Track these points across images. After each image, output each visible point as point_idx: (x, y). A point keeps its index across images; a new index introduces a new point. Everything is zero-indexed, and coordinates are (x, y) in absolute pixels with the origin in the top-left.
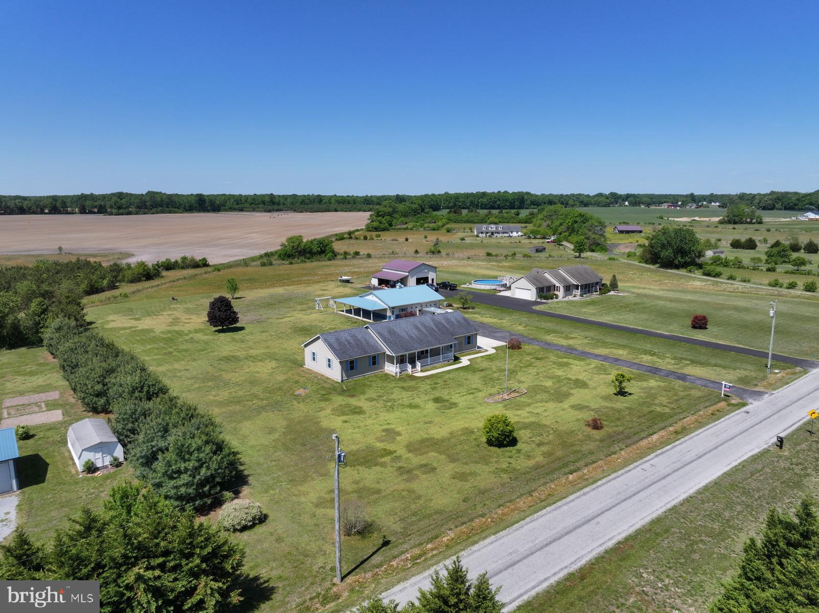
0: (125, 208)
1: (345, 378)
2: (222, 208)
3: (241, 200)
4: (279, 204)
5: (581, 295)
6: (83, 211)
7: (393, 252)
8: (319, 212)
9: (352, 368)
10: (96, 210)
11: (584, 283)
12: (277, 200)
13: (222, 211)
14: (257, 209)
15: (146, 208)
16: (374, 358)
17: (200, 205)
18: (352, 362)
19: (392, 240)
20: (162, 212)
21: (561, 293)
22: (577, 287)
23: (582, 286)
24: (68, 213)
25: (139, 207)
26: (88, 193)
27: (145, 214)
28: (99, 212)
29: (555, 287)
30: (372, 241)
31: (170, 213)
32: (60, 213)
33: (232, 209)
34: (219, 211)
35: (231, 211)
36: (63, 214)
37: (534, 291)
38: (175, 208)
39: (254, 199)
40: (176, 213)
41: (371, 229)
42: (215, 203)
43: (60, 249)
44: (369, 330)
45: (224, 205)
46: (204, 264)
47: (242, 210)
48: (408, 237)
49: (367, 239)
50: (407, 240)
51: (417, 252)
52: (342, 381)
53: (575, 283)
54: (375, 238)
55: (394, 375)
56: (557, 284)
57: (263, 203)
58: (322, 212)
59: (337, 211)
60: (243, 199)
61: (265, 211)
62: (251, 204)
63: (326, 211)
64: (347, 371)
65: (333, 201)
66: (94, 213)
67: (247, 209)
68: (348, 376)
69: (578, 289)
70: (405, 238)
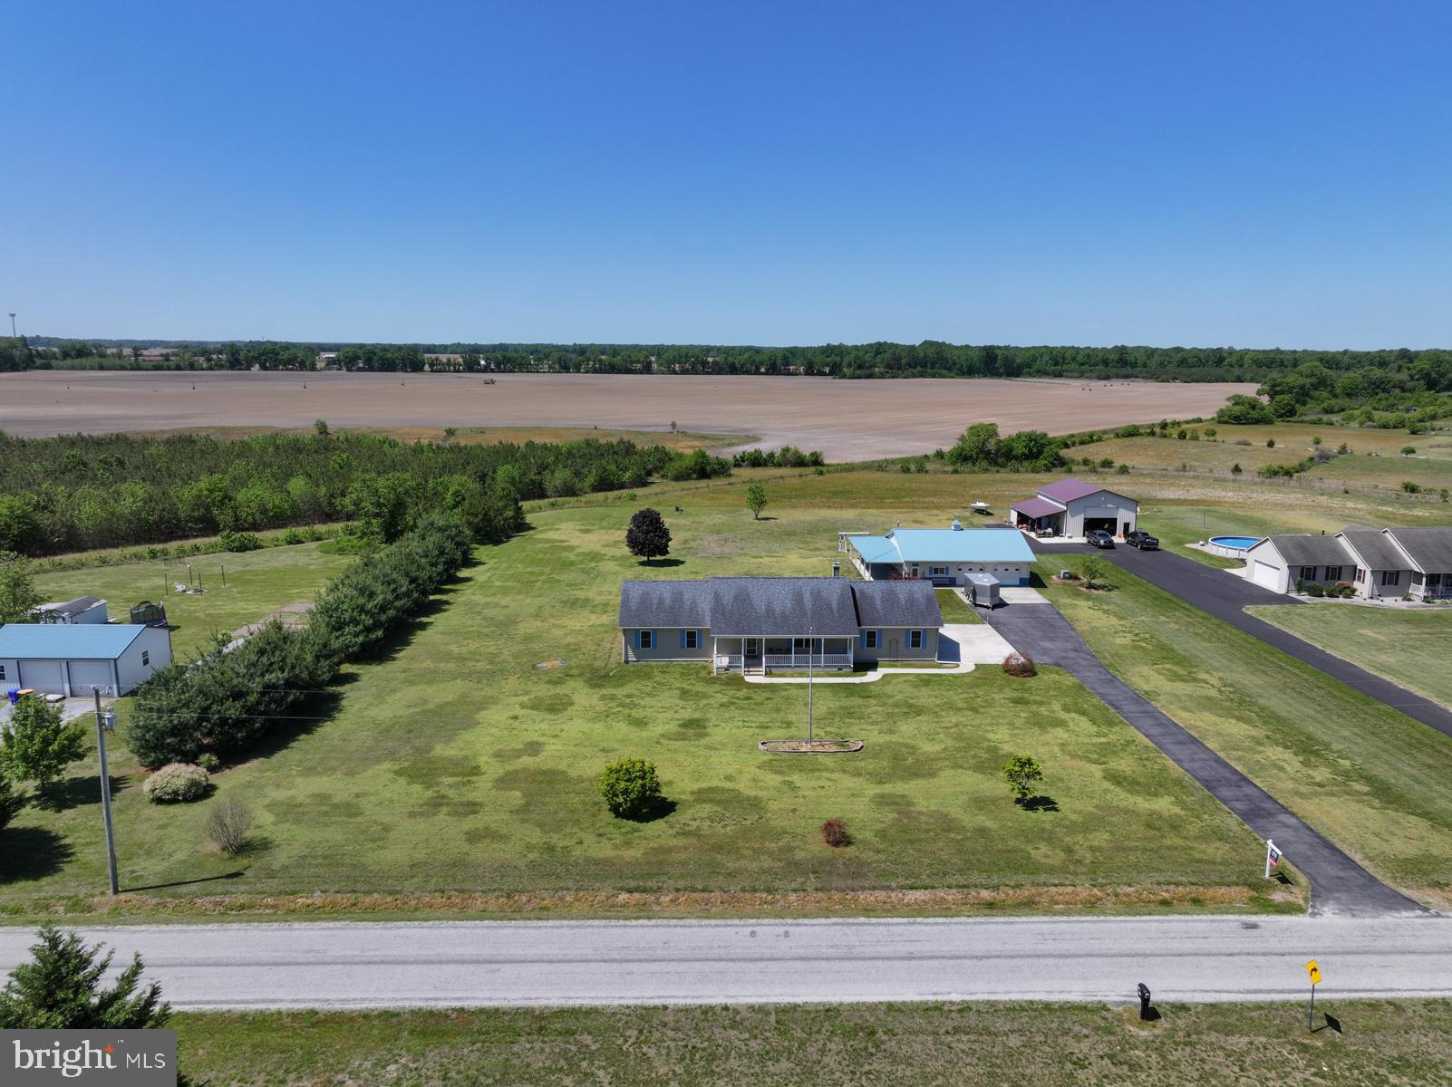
0: (868, 368)
1: (632, 658)
2: (1025, 370)
3: (1063, 358)
4: (1134, 365)
5: (1426, 599)
6: (810, 371)
7: (1184, 467)
8: (1203, 381)
9: (646, 644)
10: (827, 369)
12: (1131, 358)
13: (1024, 376)
14: (1089, 374)
15: (899, 369)
16: (691, 635)
17: (986, 364)
18: (646, 635)
19: (1238, 443)
20: (922, 375)
21: (1364, 587)
22: (1418, 578)
23: (1434, 577)
24: (790, 374)
25: (889, 366)
26: (836, 343)
27: (893, 377)
28: (831, 373)
29: (1355, 573)
30: (1194, 443)
31: (933, 377)
32: (779, 373)
33: (1041, 373)
34: (1018, 376)
35: (1040, 377)
36: (784, 374)
37: (1285, 569)
38: (945, 368)
39: (1089, 356)
40: (943, 377)
41: (1226, 419)
42: (1013, 361)
43: (674, 425)
45: (1029, 366)
46: (816, 461)
47: (1059, 375)
48: (1274, 439)
49: (1184, 437)
50: (1271, 444)
51: (1237, 470)
52: (627, 662)
53: (1417, 569)
54: (1203, 437)
56: (1361, 565)
57: (1106, 362)
58: (1209, 382)
59: (1242, 381)
60: (1068, 355)
61: (1099, 378)
62: (1083, 364)
63: (1217, 381)
64: (637, 647)
65: (1247, 361)
66: (824, 374)
67: (1070, 374)
68: (639, 657)
70: (1268, 439)
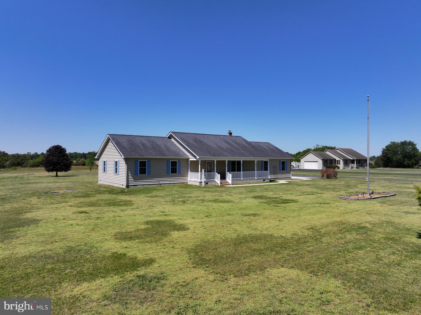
1: (132, 183)
5: (357, 168)
9: (143, 171)
11: (359, 158)
16: (174, 164)
18: (143, 164)
21: (341, 165)
22: (353, 162)
23: (356, 160)
29: (336, 161)
37: (320, 162)
44: (172, 140)
52: (128, 186)
53: (351, 159)
55: (198, 184)
56: (337, 159)
64: (136, 174)
68: (137, 182)
69: (353, 163)
